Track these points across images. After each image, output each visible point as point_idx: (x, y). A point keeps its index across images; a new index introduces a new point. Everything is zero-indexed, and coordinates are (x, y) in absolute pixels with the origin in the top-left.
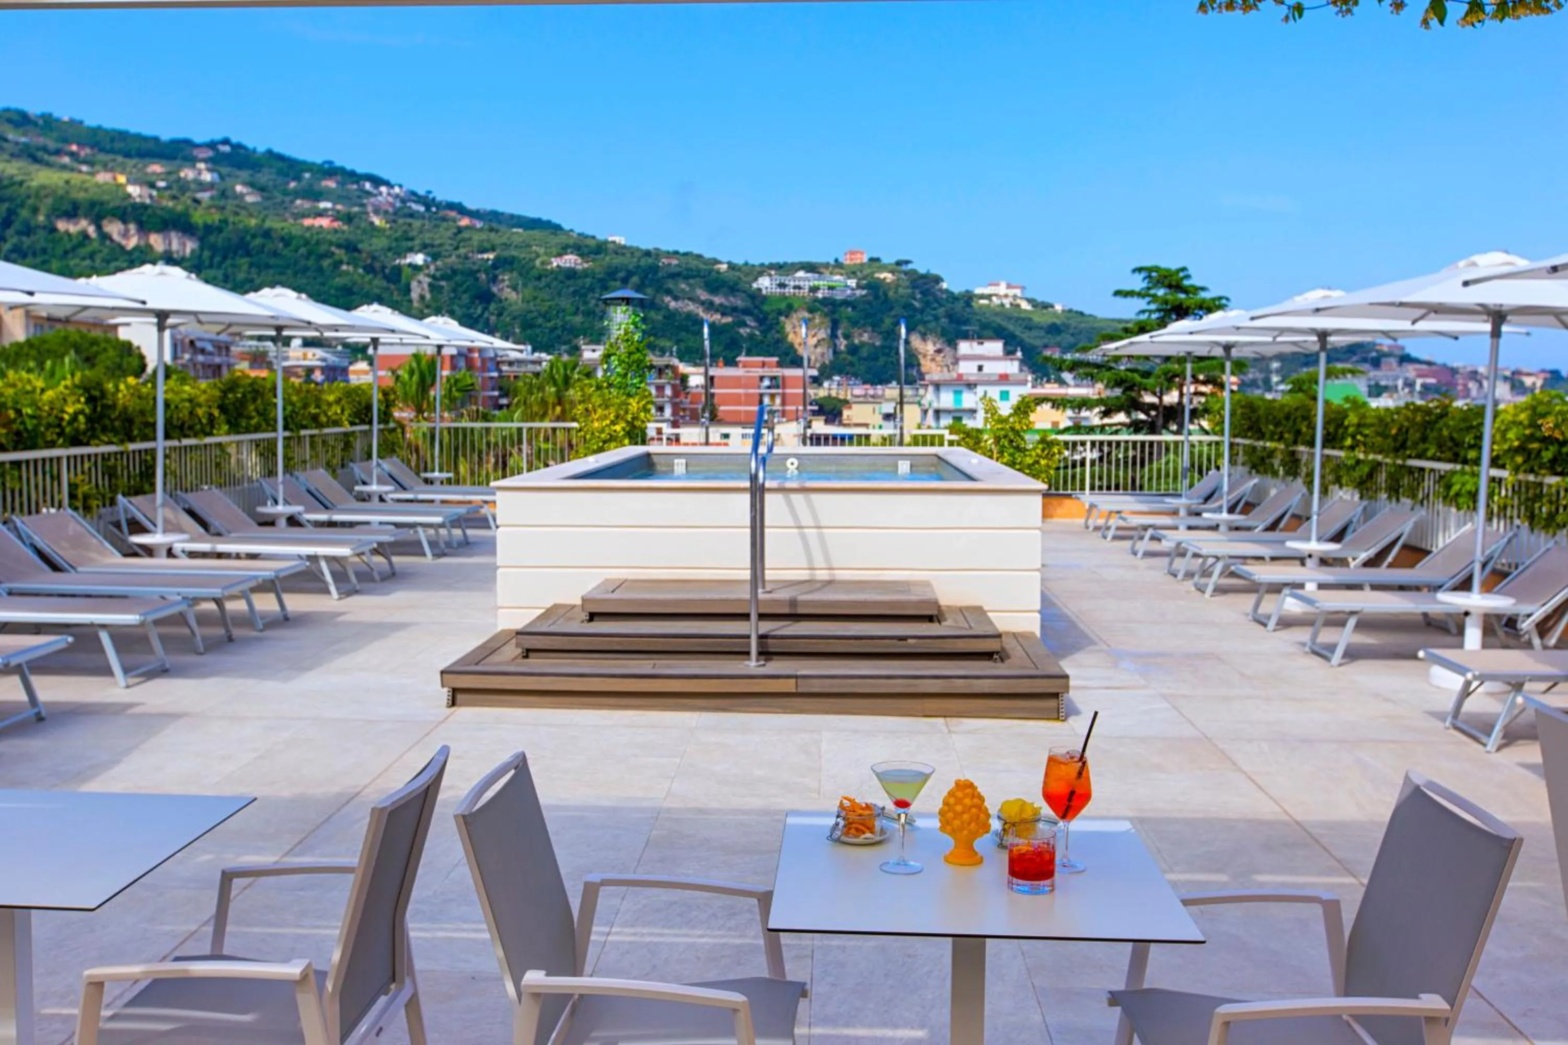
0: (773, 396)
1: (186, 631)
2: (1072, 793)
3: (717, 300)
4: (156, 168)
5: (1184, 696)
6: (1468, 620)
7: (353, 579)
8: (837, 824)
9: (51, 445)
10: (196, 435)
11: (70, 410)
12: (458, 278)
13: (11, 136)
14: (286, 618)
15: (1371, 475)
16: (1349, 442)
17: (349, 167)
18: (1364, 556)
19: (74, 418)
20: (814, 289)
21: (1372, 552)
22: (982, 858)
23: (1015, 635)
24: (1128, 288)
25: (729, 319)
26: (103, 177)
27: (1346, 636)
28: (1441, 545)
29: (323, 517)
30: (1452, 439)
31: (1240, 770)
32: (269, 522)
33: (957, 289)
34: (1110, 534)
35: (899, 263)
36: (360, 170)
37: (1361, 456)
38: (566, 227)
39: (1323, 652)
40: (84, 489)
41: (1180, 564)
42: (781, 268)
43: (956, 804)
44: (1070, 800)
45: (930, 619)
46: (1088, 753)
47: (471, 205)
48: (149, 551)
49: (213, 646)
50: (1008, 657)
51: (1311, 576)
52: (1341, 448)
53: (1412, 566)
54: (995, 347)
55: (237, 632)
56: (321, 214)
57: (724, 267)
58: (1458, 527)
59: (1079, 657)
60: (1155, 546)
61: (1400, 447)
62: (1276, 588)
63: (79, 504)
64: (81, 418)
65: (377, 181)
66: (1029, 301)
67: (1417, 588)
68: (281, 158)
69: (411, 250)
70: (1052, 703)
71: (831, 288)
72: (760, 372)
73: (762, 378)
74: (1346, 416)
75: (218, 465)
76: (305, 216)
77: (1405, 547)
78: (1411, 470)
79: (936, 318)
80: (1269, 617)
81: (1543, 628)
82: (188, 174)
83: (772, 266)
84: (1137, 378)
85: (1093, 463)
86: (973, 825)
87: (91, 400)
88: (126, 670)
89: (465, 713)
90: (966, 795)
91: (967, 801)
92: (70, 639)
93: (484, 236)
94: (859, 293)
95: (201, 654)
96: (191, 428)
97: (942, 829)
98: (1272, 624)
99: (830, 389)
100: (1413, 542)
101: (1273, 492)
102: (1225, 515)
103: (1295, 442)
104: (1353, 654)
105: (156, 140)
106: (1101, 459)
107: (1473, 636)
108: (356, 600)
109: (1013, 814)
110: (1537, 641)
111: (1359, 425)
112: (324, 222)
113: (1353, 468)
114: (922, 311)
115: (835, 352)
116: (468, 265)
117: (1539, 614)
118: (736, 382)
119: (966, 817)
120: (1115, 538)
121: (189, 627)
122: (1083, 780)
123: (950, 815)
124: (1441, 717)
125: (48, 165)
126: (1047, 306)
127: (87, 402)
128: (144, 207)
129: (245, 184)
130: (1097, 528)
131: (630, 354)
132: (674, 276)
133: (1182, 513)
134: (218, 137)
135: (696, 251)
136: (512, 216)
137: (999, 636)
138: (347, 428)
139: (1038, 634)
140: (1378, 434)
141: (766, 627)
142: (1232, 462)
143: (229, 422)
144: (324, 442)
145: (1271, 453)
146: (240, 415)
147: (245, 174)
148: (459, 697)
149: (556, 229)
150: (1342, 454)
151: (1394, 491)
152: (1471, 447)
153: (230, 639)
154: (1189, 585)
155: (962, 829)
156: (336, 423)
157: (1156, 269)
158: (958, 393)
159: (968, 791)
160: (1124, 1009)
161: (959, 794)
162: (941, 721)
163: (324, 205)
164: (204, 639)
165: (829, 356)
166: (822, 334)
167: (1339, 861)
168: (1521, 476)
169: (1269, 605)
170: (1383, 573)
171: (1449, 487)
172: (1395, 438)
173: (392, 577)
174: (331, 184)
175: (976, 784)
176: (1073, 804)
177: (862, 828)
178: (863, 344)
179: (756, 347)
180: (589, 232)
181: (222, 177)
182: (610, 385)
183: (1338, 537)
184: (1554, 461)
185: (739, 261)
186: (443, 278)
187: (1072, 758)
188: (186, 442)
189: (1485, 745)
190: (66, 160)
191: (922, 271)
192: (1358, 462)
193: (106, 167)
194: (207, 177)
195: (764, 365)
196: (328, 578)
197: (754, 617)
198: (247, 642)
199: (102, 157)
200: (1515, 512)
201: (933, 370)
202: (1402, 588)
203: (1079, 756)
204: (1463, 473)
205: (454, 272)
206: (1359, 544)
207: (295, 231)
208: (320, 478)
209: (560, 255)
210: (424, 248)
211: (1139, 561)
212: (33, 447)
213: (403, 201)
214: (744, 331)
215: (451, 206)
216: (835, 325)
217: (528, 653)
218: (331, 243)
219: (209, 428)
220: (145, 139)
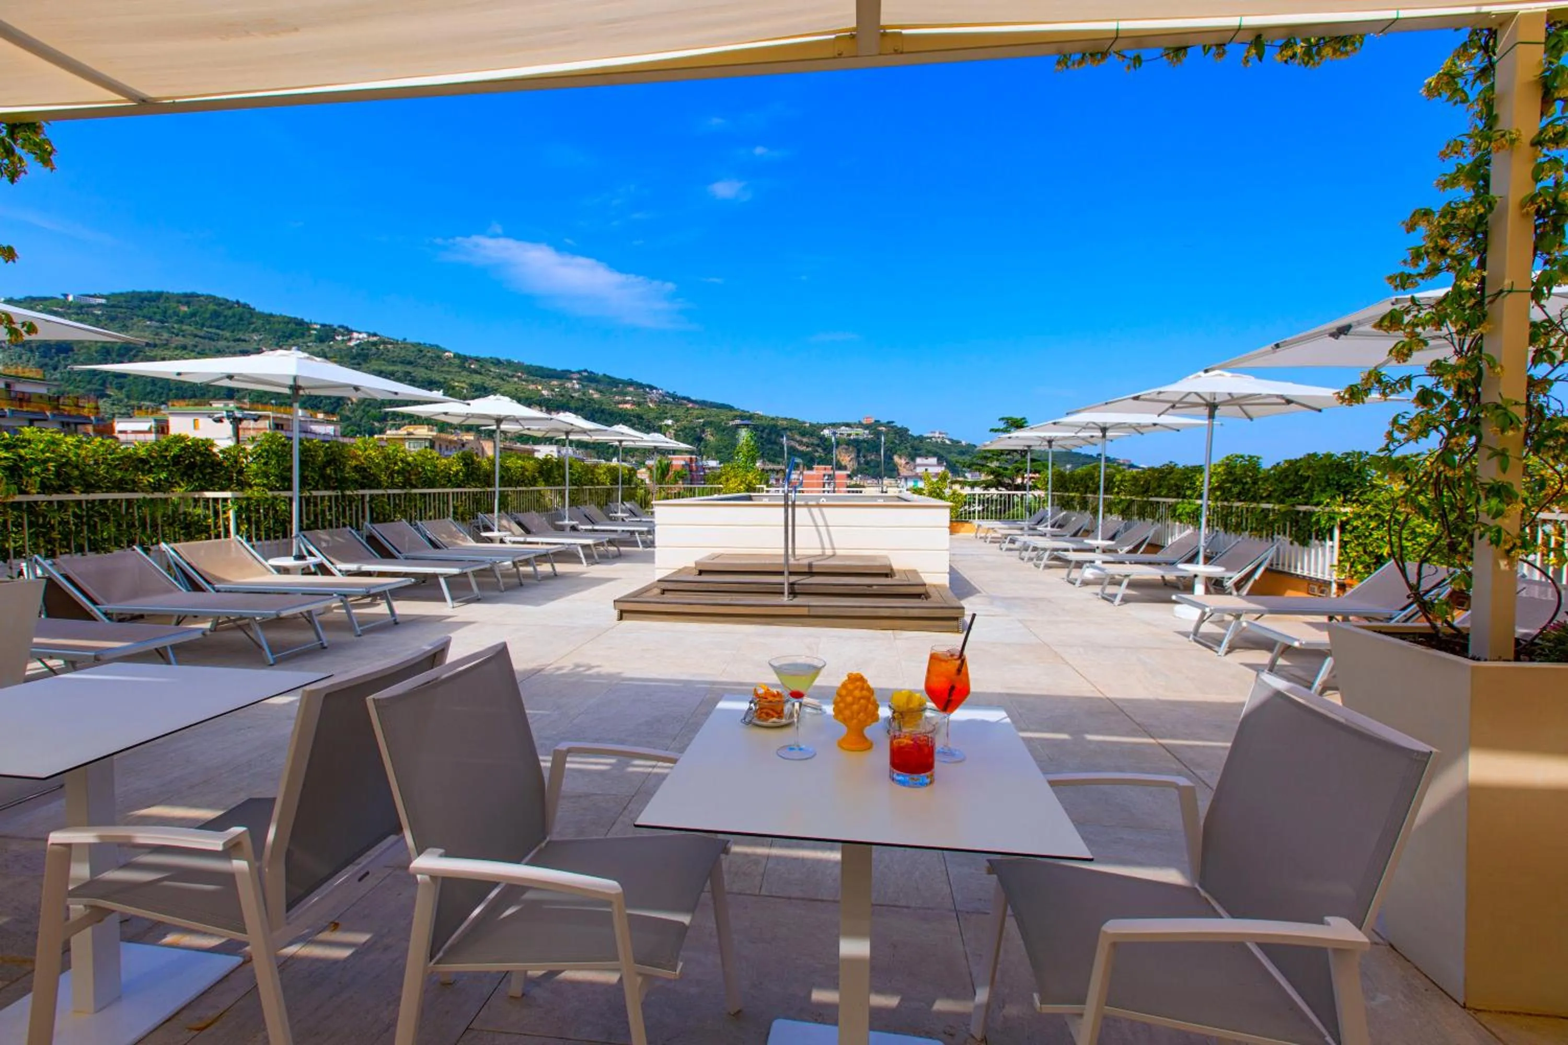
0: (829, 484)
1: (495, 580)
2: (953, 688)
3: (805, 440)
4: (555, 383)
5: (1031, 621)
6: (1197, 580)
7: (596, 557)
8: (750, 709)
9: (444, 486)
10: (526, 486)
11: (454, 469)
12: (687, 431)
13: (492, 369)
14: (556, 575)
15: (1128, 507)
16: (1116, 490)
17: (640, 381)
18: (1127, 549)
19: (457, 473)
20: (849, 435)
21: (1131, 547)
22: (872, 744)
23: (935, 586)
24: (996, 428)
25: (810, 449)
26: (532, 387)
27: (1121, 591)
28: (1170, 543)
29: (590, 527)
30: (1176, 485)
31: (1067, 663)
32: (561, 529)
33: (916, 434)
34: (988, 540)
35: (889, 423)
36: (644, 383)
37: (1123, 497)
38: (736, 407)
39: (1109, 598)
40: (461, 510)
41: (1026, 554)
42: (834, 425)
43: (847, 695)
44: (950, 694)
45: (886, 575)
46: (966, 652)
47: (693, 398)
48: (490, 540)
49: (509, 588)
50: (930, 597)
51: (1098, 557)
52: (1112, 494)
53: (1156, 553)
54: (933, 460)
55: (524, 581)
56: (626, 402)
57: (808, 425)
58: (1180, 532)
59: (971, 599)
60: (1012, 546)
61: (1145, 491)
62: (1079, 565)
63: (459, 517)
64: (461, 474)
65: (652, 388)
66: (949, 440)
67: (1159, 564)
68: (609, 377)
69: (666, 418)
70: (954, 623)
71: (857, 434)
72: (824, 472)
73: (824, 475)
74: (1114, 476)
75: (538, 501)
76: (619, 403)
77: (1150, 545)
78: (1152, 503)
79: (906, 448)
80: (1076, 580)
81: (1238, 586)
82: (569, 385)
83: (830, 425)
84: (1001, 470)
85: (979, 512)
86: (862, 714)
87: (466, 464)
88: (453, 599)
89: (626, 623)
90: (856, 688)
91: (857, 693)
92: (413, 580)
93: (698, 412)
94: (870, 436)
95: (502, 591)
96: (523, 481)
97: (836, 716)
98: (1078, 583)
99: (856, 480)
100: (1154, 542)
101: (1074, 519)
102: (1049, 528)
103: (1086, 493)
104: (1125, 600)
105: (555, 370)
106: (983, 510)
107: (1199, 588)
108: (596, 567)
109: (901, 704)
110: (1235, 593)
111: (1121, 481)
112: (628, 406)
113: (1119, 503)
114: (899, 445)
115: (859, 463)
116: (691, 425)
117: (1237, 576)
118: (812, 477)
119: (855, 707)
120: (991, 542)
121: (496, 577)
122: (961, 676)
123: (842, 705)
124: (1186, 635)
125: (508, 382)
126: (958, 442)
127: (464, 465)
128: (549, 400)
129: (594, 389)
130: (981, 538)
131: (749, 451)
132: (785, 429)
133: (1026, 528)
134: (582, 368)
135: (795, 418)
136: (711, 403)
137: (924, 585)
138: (609, 486)
139: (948, 585)
140: (1133, 485)
141: (793, 579)
142: (1052, 505)
143: (544, 480)
144: (596, 493)
145: (1073, 499)
146: (550, 476)
147: (593, 385)
148: (624, 615)
149: (731, 408)
150: (1112, 497)
151: (1142, 515)
152: (1188, 488)
153: (521, 585)
154: (1031, 564)
155: (852, 718)
156: (603, 484)
157: (1011, 418)
158: (916, 482)
159: (858, 683)
160: (999, 877)
161: (851, 687)
162: (890, 632)
163: (629, 398)
164: (504, 584)
165: (856, 466)
166: (853, 455)
167: (1138, 724)
168: (1219, 504)
169: (1075, 574)
170: (1138, 556)
171: (1175, 511)
172: (1143, 486)
173: (619, 557)
174: (631, 389)
175: (866, 677)
176: (953, 698)
177: (771, 712)
178: (872, 460)
179: (822, 461)
180: (746, 409)
181: (583, 386)
182: (739, 467)
183: (1112, 538)
184: (1240, 493)
185: (815, 422)
186: (681, 430)
187: (952, 655)
188: (519, 489)
189: (1217, 652)
190: (516, 379)
191: (899, 426)
192: (1121, 500)
193: (533, 382)
194: (577, 386)
195: (825, 469)
196: (582, 555)
197: (786, 573)
198: (529, 586)
199: (531, 378)
200: (1215, 523)
201: (904, 472)
202: (1150, 563)
203: (958, 654)
204: (1183, 503)
205: (685, 428)
206: (1123, 543)
207: (615, 410)
208: (591, 509)
209: (733, 420)
210: (672, 417)
211: (1004, 553)
212: (432, 486)
213: (663, 396)
214: (817, 454)
215: (684, 398)
216: (859, 451)
217: (664, 591)
218: (630, 416)
219: (534, 481)
220: (550, 370)
